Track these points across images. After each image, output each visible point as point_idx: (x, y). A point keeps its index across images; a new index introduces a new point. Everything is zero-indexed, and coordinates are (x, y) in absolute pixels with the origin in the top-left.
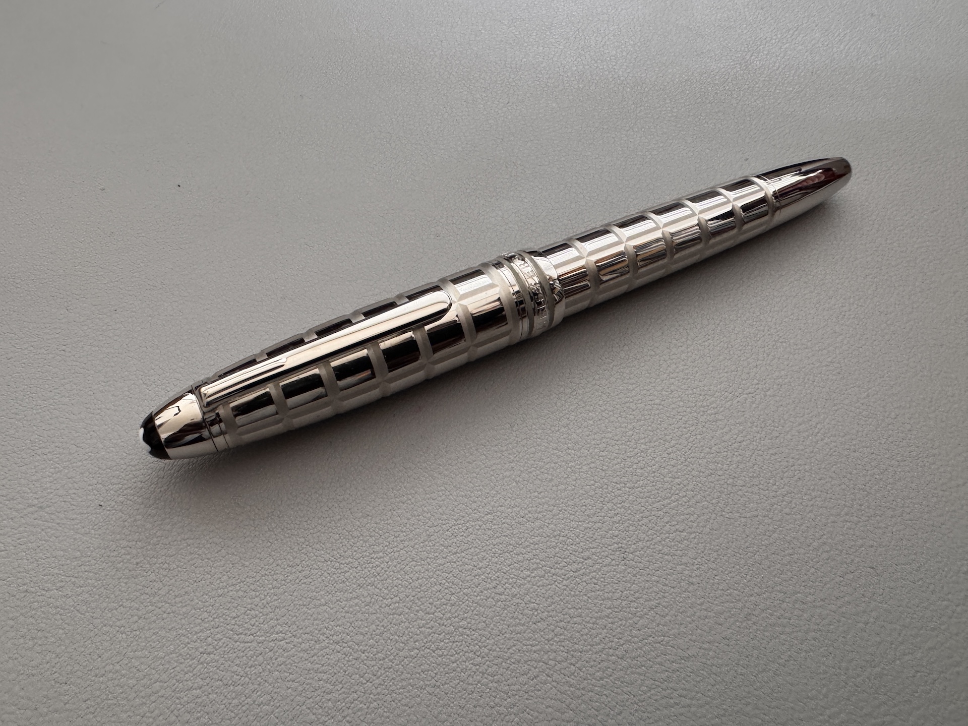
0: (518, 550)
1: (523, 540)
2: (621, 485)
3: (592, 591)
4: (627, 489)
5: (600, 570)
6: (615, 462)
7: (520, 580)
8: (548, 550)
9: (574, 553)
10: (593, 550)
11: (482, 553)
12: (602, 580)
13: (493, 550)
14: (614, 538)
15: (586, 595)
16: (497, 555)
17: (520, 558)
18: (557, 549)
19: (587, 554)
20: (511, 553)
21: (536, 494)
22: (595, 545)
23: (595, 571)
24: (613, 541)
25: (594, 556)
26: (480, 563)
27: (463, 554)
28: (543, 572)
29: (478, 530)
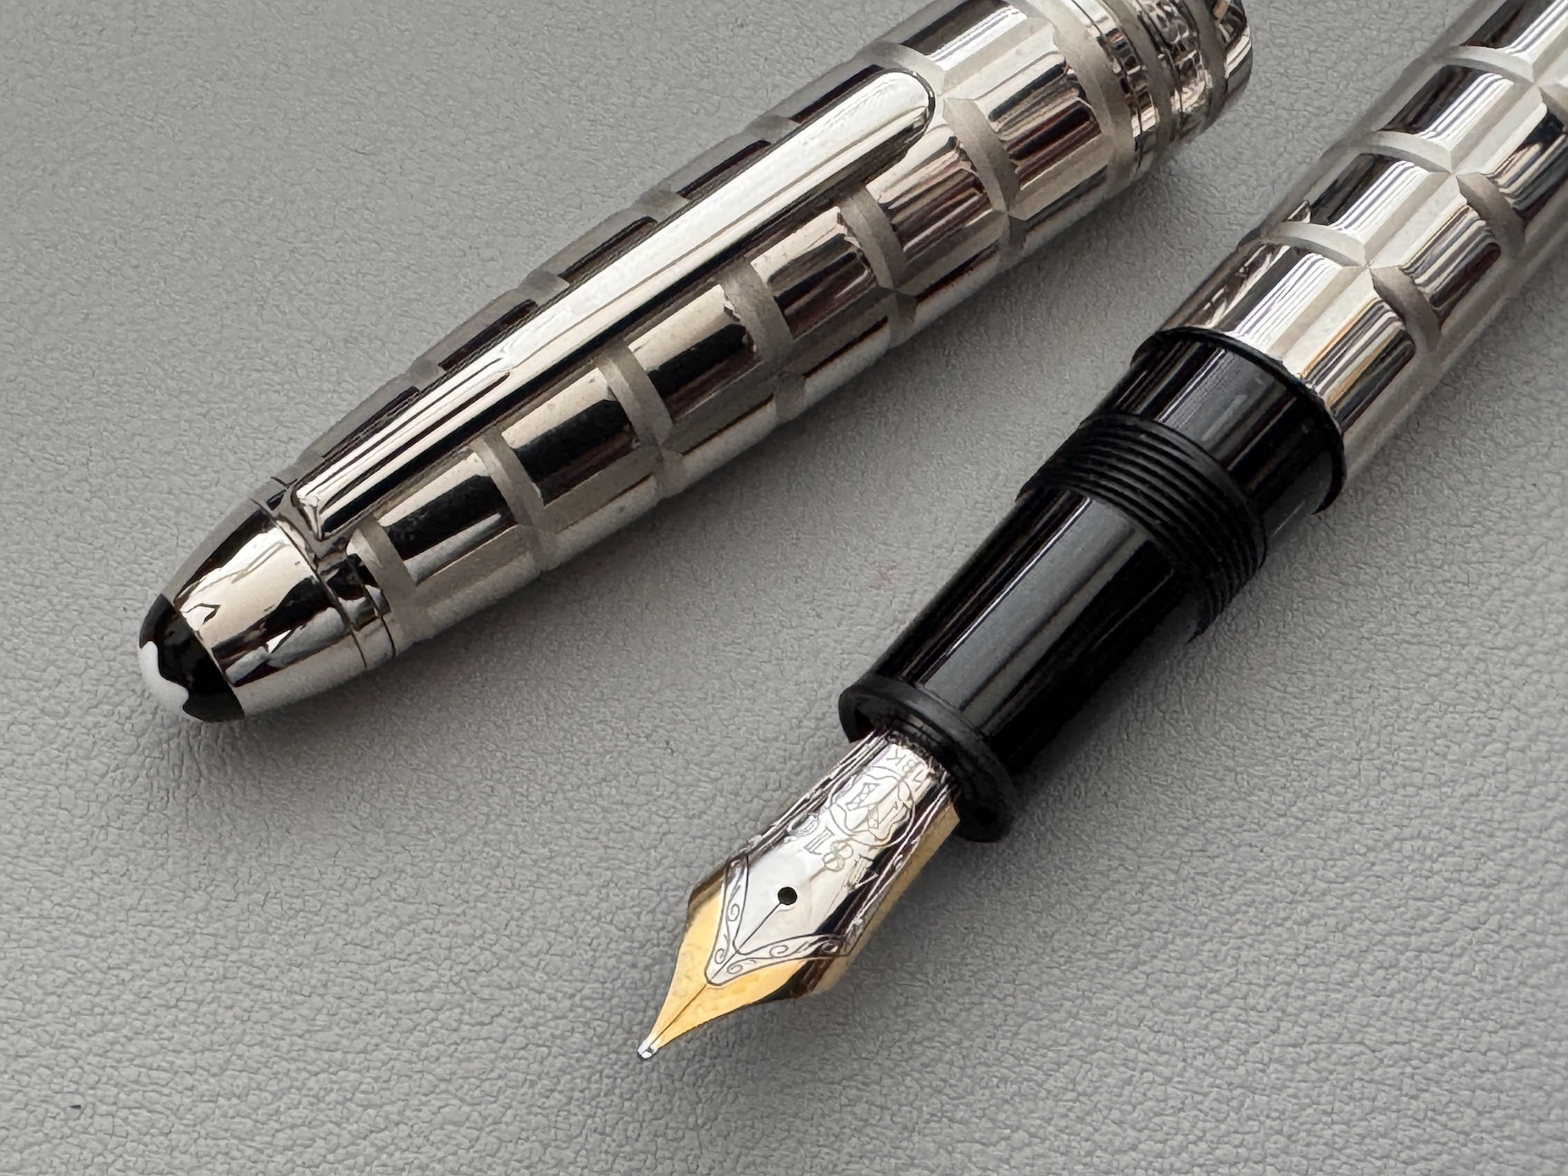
0: (1301, 912)
1: (1308, 878)
2: (1524, 649)
3: (1537, 968)
4: (1541, 657)
5: (1538, 904)
6: (1484, 588)
7: (1335, 991)
8: (1383, 889)
9: (1456, 875)
10: (1506, 855)
11: (1208, 946)
12: (1555, 929)
13: (1235, 928)
14: (1549, 804)
15: (1523, 983)
16: (1248, 940)
17: (1316, 931)
18: (1407, 879)
19: (1489, 869)
20: (1288, 924)
21: (1298, 739)
22: (1502, 839)
23: (1528, 912)
24: (1551, 814)
25: (1512, 871)
26: (1211, 975)
27: (1158, 963)
28: (1391, 952)
29: (1174, 883)
